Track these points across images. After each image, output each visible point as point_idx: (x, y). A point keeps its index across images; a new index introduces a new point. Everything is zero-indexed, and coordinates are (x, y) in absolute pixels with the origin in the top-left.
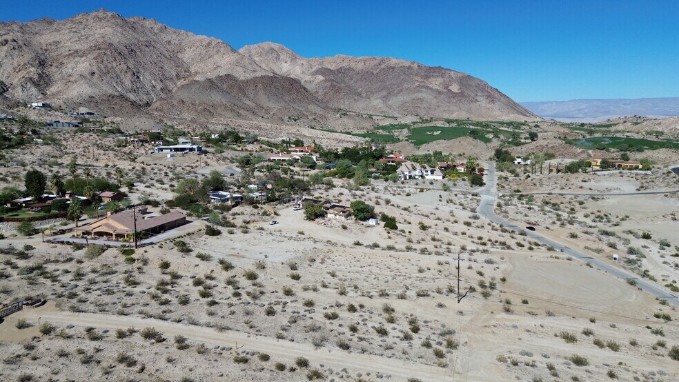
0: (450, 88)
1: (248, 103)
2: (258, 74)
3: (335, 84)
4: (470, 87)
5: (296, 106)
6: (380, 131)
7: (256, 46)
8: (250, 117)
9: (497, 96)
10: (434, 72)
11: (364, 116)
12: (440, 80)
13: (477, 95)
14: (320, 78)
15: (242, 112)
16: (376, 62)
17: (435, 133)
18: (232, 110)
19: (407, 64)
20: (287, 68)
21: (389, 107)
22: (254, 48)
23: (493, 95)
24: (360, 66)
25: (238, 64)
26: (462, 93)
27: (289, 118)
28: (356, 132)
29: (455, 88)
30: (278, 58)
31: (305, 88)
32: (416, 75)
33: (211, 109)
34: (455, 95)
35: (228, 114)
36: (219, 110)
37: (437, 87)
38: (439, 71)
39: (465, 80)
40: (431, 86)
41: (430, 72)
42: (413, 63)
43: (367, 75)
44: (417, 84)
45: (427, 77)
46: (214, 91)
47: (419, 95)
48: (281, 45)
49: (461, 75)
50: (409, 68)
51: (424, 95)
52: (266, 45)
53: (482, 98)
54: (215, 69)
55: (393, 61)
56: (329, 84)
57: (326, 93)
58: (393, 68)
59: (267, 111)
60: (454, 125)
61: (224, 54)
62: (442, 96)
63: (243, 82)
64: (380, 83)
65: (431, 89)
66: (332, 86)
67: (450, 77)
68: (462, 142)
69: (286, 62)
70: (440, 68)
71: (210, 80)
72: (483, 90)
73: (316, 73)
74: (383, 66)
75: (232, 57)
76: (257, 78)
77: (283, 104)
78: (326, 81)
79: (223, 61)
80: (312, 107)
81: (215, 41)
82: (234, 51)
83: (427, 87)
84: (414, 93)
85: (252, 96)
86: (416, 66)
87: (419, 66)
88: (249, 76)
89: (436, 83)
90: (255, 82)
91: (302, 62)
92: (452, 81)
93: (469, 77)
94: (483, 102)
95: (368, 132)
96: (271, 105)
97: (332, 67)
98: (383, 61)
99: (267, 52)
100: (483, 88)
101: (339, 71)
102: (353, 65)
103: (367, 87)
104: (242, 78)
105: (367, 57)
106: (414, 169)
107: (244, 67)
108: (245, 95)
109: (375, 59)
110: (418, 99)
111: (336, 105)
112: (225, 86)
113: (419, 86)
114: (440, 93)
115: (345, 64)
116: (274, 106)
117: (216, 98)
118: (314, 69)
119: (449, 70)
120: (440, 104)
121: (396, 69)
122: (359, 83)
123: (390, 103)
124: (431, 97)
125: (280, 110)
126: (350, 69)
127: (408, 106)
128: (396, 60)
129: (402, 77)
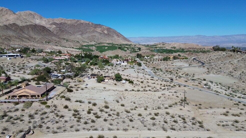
0: (104, 32)
1: (25, 35)
2: (28, 24)
4: (111, 32)
5: (47, 37)
6: (84, 47)
7: (23, 12)
8: (28, 42)
9: (120, 35)
10: (98, 26)
11: (76, 41)
12: (100, 29)
13: (113, 35)
14: (54, 26)
15: (23, 39)
16: (76, 21)
18: (19, 38)
19: (87, 22)
21: (84, 38)
23: (119, 35)
24: (69, 22)
25: (18, 19)
26: (108, 34)
27: (46, 42)
28: (75, 47)
29: (106, 32)
30: (34, 17)
31: (49, 30)
32: (91, 26)
33: (9, 38)
34: (106, 34)
35: (18, 40)
36: (13, 38)
37: (100, 32)
38: (100, 26)
39: (109, 29)
40: (97, 31)
41: (96, 26)
42: (90, 22)
43: (72, 26)
44: (92, 30)
45: (95, 28)
46: (9, 30)
47: (94, 34)
48: (35, 13)
49: (107, 27)
50: (88, 24)
51: (96, 34)
52: (28, 12)
53: (115, 36)
54: (7, 21)
55: (82, 21)
56: (58, 29)
57: (57, 32)
58: (82, 24)
59: (35, 39)
60: (111, 45)
61: (10, 15)
62: (102, 35)
63: (22, 27)
64: (78, 29)
65: (98, 32)
66: (60, 30)
67: (103, 28)
68: (118, 51)
69: (38, 19)
70: (100, 24)
71: (5, 26)
72: (115, 33)
74: (78, 23)
75: (15, 16)
76: (28, 25)
77: (41, 36)
78: (57, 27)
79: (10, 18)
80: (53, 38)
81: (5, 9)
82: (14, 13)
84: (92, 33)
85: (26, 33)
86: (91, 23)
87: (92, 23)
88: (24, 24)
89: (99, 30)
90: (28, 27)
91: (45, 20)
92: (104, 29)
93: (110, 28)
94: (116, 37)
95: (80, 47)
96: (36, 36)
97: (58, 22)
98: (78, 21)
99: (29, 15)
100: (115, 32)
101: (61, 24)
102: (66, 22)
103: (73, 30)
104: (21, 25)
105: (71, 19)
106: (118, 61)
107: (21, 20)
108: (23, 32)
109: (75, 20)
110: (94, 35)
111: (62, 37)
112: (13, 28)
113: (93, 31)
114: (101, 34)
115: (63, 21)
116: (38, 37)
117: (10, 33)
118: (51, 23)
119: (103, 25)
120: (102, 37)
121: (83, 24)
122: (69, 29)
123: (83, 36)
124: (98, 35)
125: (40, 38)
126: (65, 23)
127: (91, 38)
128: (83, 21)
129: (86, 27)
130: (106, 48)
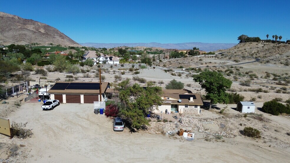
0: (40, 30)
4: (49, 31)
9: (64, 36)
10: (28, 22)
12: (33, 26)
13: (55, 35)
17: (47, 49)
19: (11, 16)
21: (6, 37)
23: (62, 36)
26: (47, 33)
29: (42, 31)
32: (18, 22)
34: (43, 34)
37: (33, 29)
38: (32, 21)
39: (46, 27)
41: (26, 22)
42: (15, 16)
44: (19, 27)
45: (25, 24)
47: (24, 32)
49: (44, 25)
50: (13, 18)
53: (57, 37)
62: (37, 34)
65: (29, 30)
67: (38, 25)
70: (31, 20)
72: (57, 33)
83: (27, 29)
84: (19, 31)
86: (16, 18)
87: (19, 18)
89: (31, 27)
92: (39, 27)
93: (48, 26)
100: (57, 32)
110: (23, 34)
113: (21, 28)
114: (35, 32)
119: (37, 21)
120: (37, 37)
121: (4, 18)
123: (5, 35)
124: (30, 34)
127: (17, 38)
128: (3, 13)
129: (9, 23)
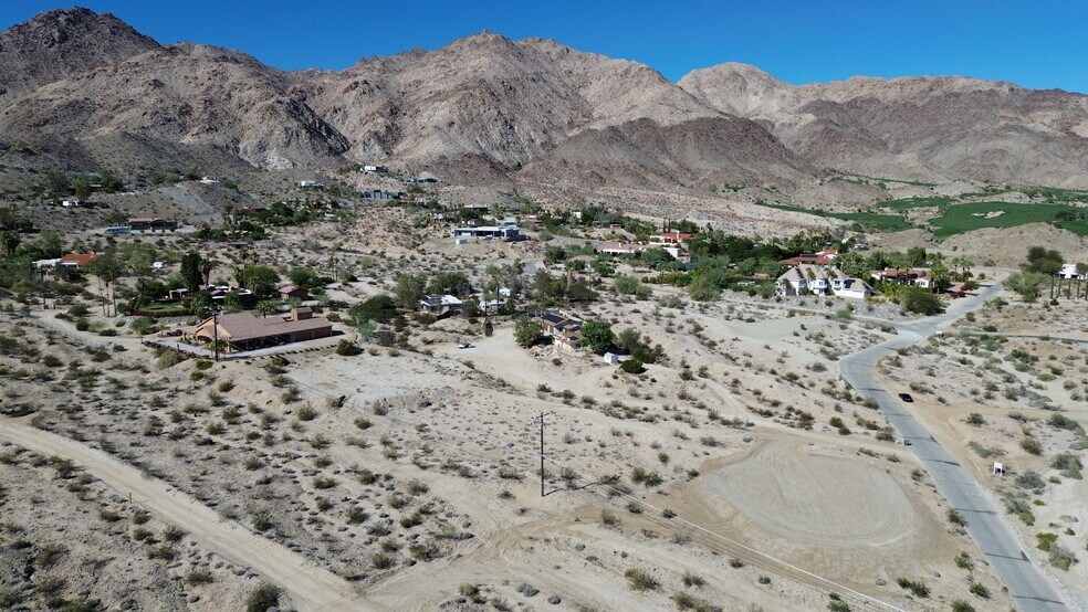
0: (1075, 129)
1: (667, 162)
2: (693, 116)
3: (833, 127)
5: (747, 167)
6: (887, 209)
8: (662, 185)
10: (1044, 99)
11: (871, 182)
12: (1056, 114)
14: (810, 117)
15: (651, 177)
16: (925, 86)
18: (634, 175)
19: (986, 88)
20: (757, 103)
21: (930, 166)
22: (706, 74)
24: (892, 94)
25: (664, 100)
27: (727, 186)
28: (841, 209)
30: (743, 88)
31: (770, 136)
32: (1004, 106)
33: (604, 174)
34: (1081, 143)
35: (627, 181)
36: (616, 176)
37: (1045, 129)
38: (1055, 97)
40: (1031, 126)
41: (1036, 100)
42: (1001, 84)
43: (904, 111)
44: (1002, 123)
45: (1026, 110)
46: (615, 146)
47: (1000, 144)
48: (751, 67)
50: (992, 93)
51: (1010, 143)
52: (725, 68)
54: (629, 110)
55: (960, 83)
56: (821, 127)
57: (813, 143)
58: (957, 95)
59: (694, 175)
60: (1041, 200)
61: (646, 86)
62: (1052, 145)
63: (665, 129)
64: (926, 124)
65: (1030, 132)
66: (827, 131)
67: (1077, 107)
69: (756, 94)
70: (1057, 91)
71: (613, 129)
73: (805, 110)
74: (937, 93)
75: (659, 90)
76: (690, 122)
77: (724, 163)
78: (816, 123)
79: (642, 98)
80: (777, 169)
81: (636, 66)
82: (663, 80)
83: (1022, 128)
84: (989, 139)
85: (675, 151)
86: (1005, 89)
87: (1012, 90)
88: (677, 119)
89: (1044, 121)
90: (683, 129)
91: (782, 92)
92: (1080, 117)
95: (860, 211)
96: (702, 165)
97: (839, 98)
98: (938, 83)
99: (727, 79)
101: (852, 104)
102: (879, 94)
103: (900, 131)
104: (666, 123)
105: (908, 78)
106: (813, 277)
107: (673, 105)
108: (664, 150)
109: (924, 80)
110: (997, 151)
111: (829, 164)
112: (635, 137)
113: (1006, 127)
114: (1048, 139)
115: (865, 92)
116: (706, 166)
117: (617, 155)
118: (803, 103)
119: (1078, 95)
120: (1042, 160)
121: (962, 98)
122: (884, 125)
124: (1024, 147)
125: (717, 172)
126: (872, 100)
127: (974, 165)
128: (966, 80)
129: (973, 111)
130: (990, 215)
